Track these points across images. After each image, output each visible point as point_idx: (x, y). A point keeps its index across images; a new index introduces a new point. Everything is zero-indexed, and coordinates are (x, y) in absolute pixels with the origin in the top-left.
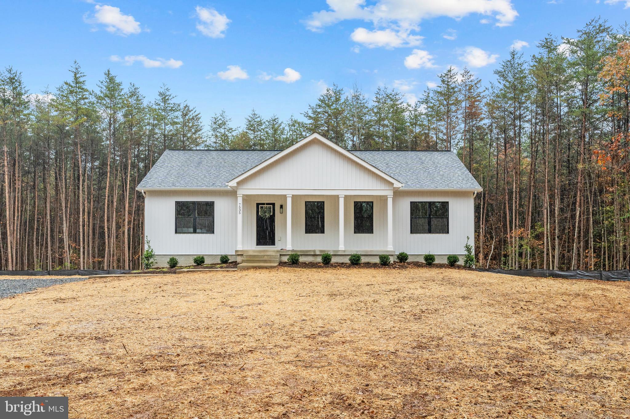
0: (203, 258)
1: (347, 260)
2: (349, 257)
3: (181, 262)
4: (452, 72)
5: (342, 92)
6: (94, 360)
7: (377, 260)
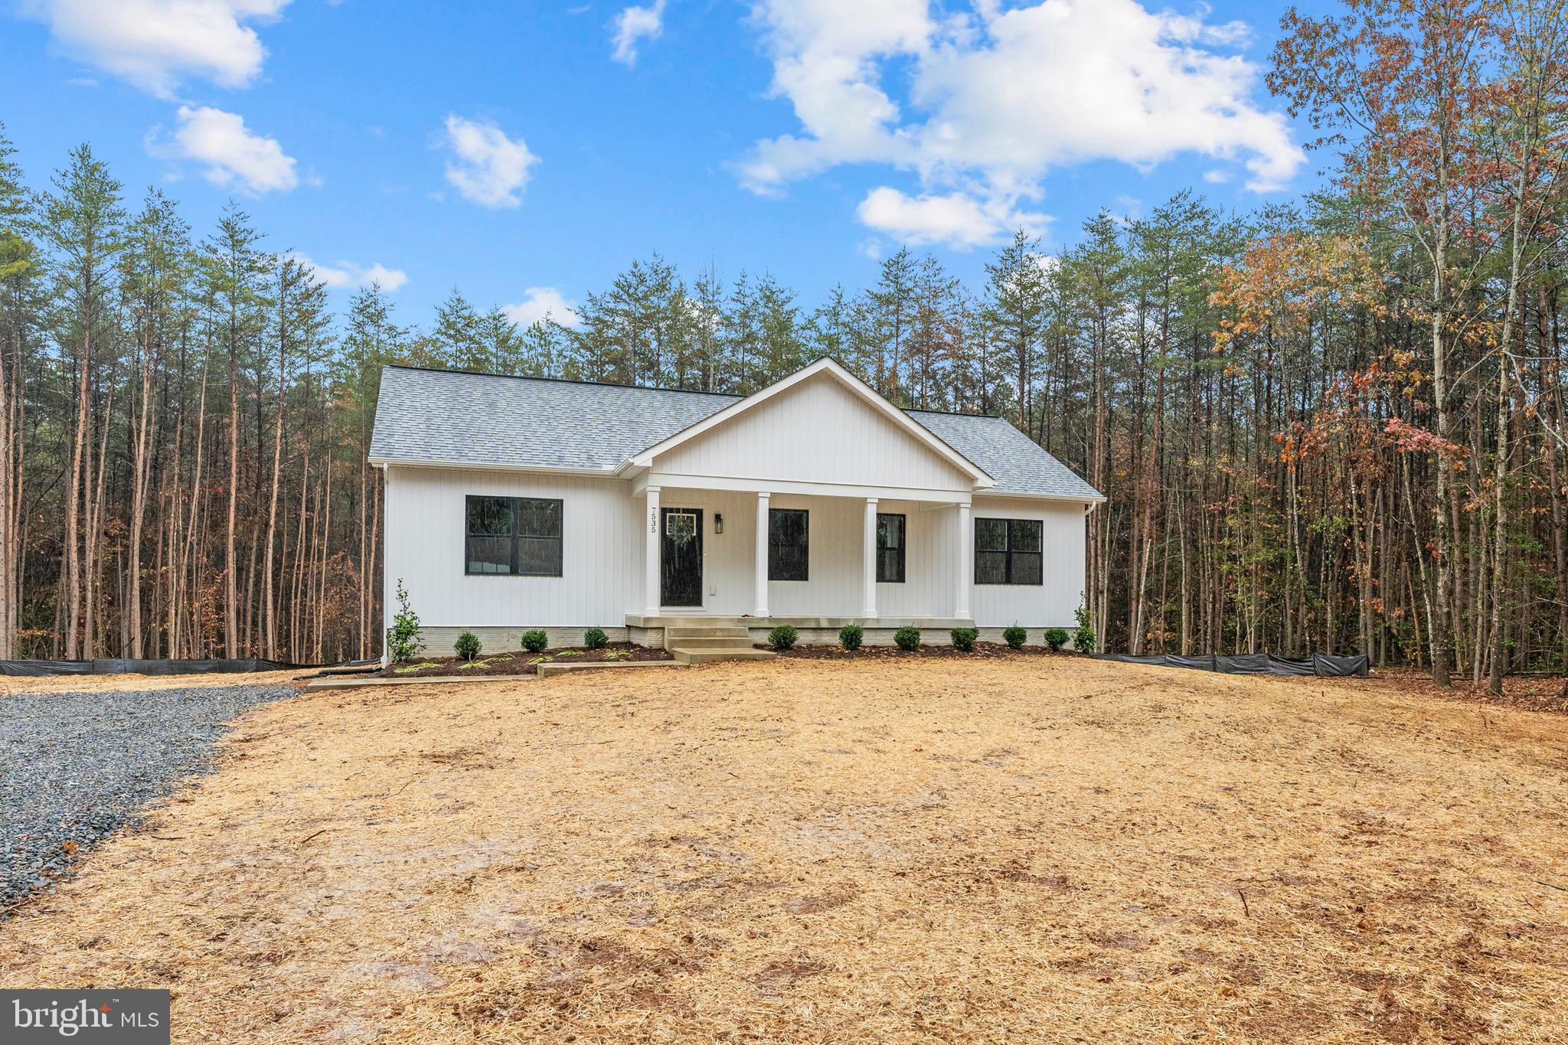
0: (543, 635)
1: (889, 640)
3: (488, 647)
4: (907, 259)
7: (947, 640)
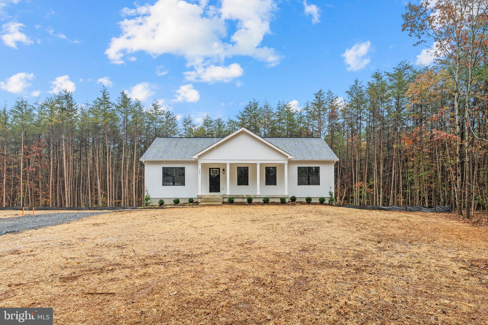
0: (178, 200)
1: (261, 201)
2: (263, 199)
3: (166, 202)
4: (322, 92)
5: (258, 104)
6: (117, 259)
7: (279, 201)
